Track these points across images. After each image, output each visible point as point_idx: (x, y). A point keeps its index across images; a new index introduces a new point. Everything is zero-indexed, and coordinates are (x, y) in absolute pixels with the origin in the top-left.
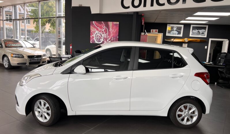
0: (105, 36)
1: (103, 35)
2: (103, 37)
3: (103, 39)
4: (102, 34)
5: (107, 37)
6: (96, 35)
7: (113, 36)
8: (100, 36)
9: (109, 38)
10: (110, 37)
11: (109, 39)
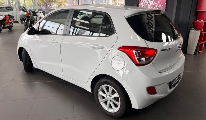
0: (153, 3)
1: (150, 3)
2: (150, 4)
3: (150, 6)
4: (149, 1)
5: (154, 4)
6: (144, 3)
7: (160, 3)
8: (147, 4)
9: (156, 5)
10: (157, 3)
11: (156, 7)
